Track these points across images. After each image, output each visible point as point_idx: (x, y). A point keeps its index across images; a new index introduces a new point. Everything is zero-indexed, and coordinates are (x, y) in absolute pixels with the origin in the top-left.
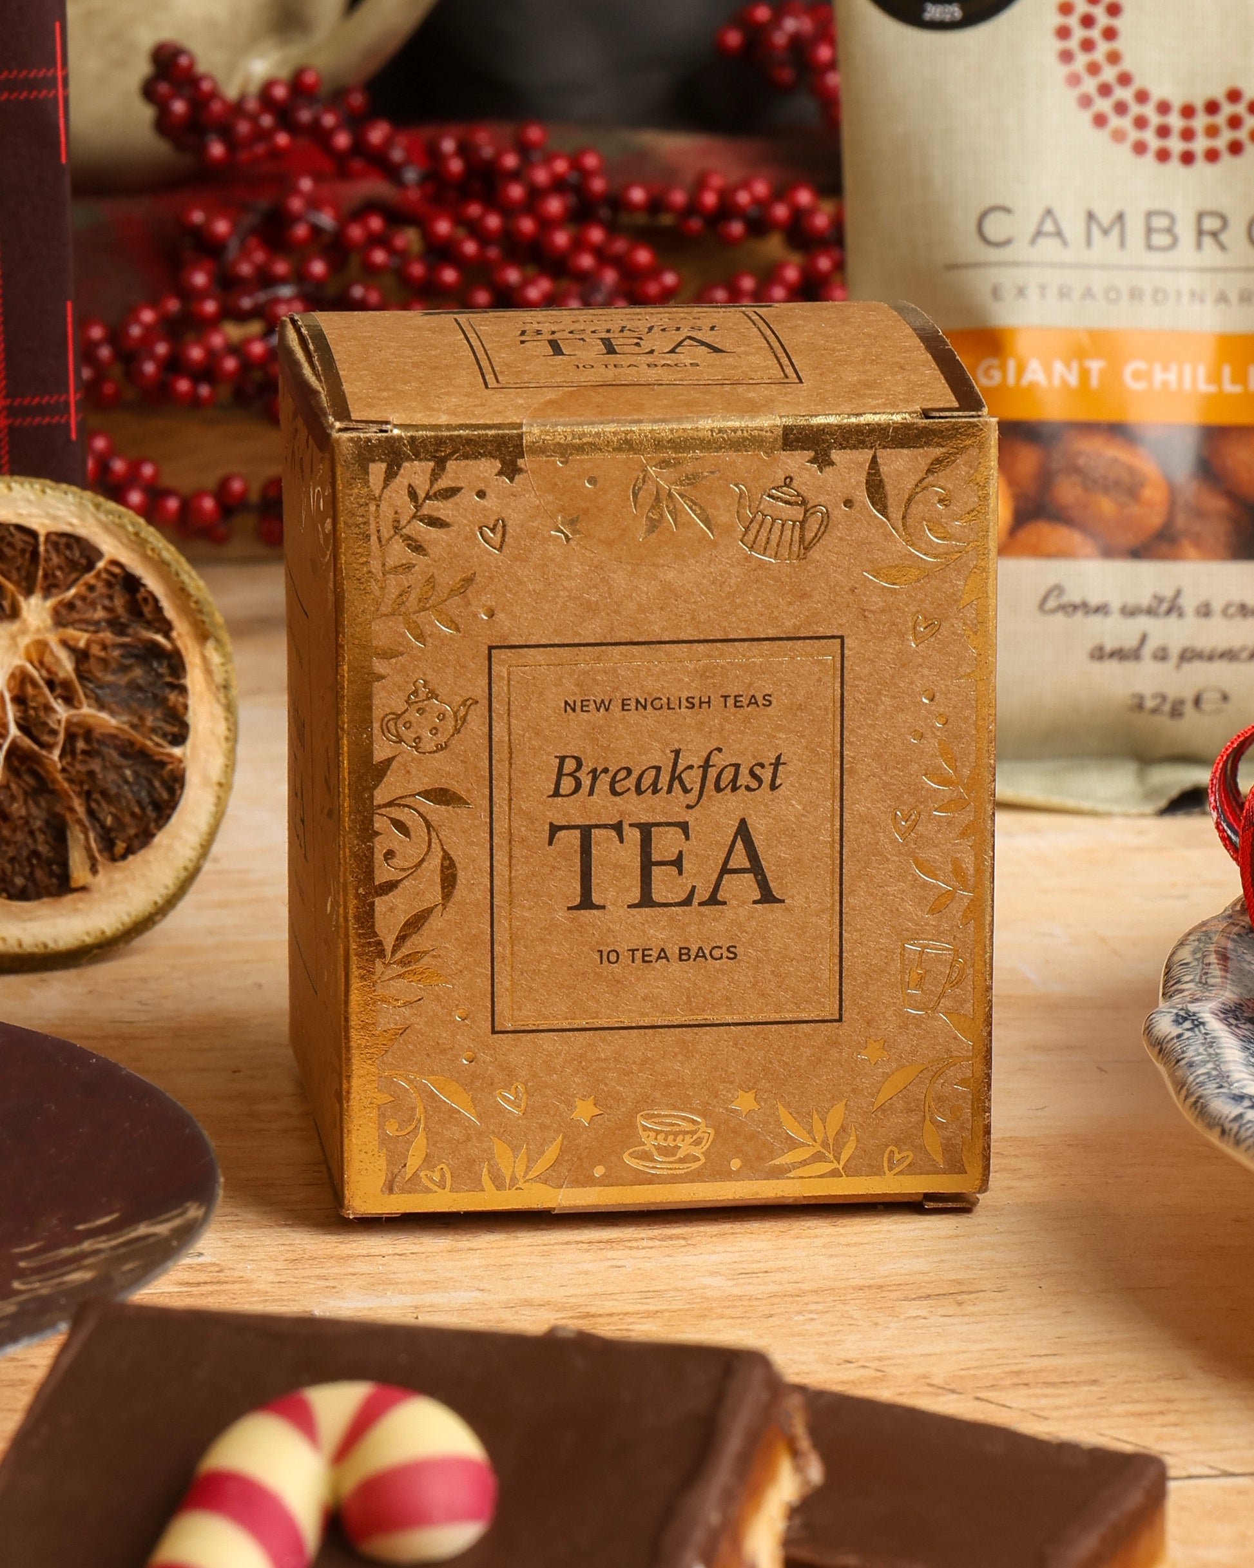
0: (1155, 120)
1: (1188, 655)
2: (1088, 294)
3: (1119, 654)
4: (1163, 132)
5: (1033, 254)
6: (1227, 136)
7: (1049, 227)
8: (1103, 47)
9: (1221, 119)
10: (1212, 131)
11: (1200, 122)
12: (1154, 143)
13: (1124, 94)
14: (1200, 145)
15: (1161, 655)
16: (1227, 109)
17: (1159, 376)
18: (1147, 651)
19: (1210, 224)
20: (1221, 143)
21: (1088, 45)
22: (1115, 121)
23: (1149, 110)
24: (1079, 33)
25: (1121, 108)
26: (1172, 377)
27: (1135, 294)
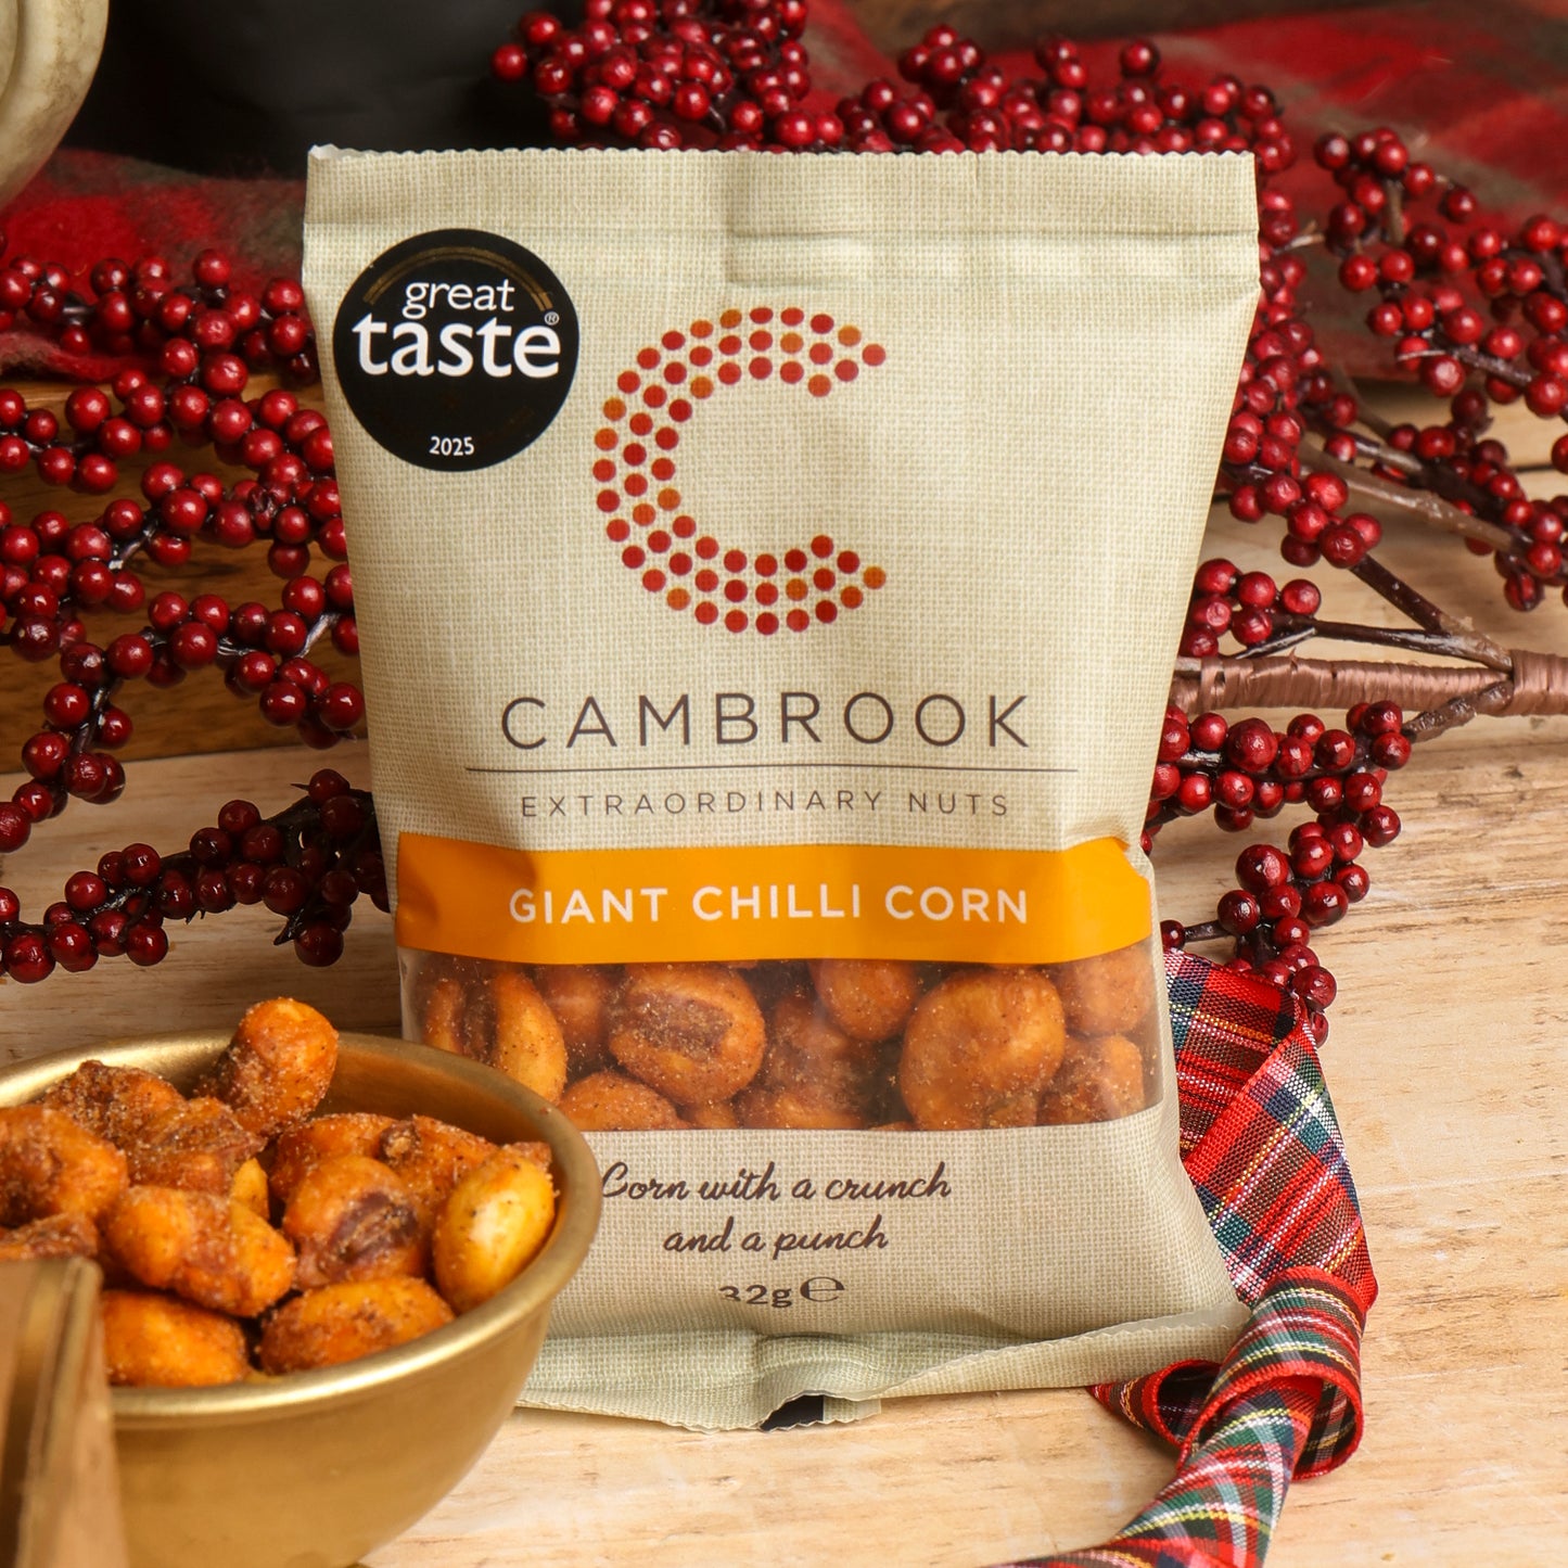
0: (725, 577)
1: (784, 1244)
2: (644, 803)
3: (700, 1243)
4: (736, 591)
5: (570, 757)
6: (815, 596)
7: (591, 721)
8: (655, 487)
9: (806, 576)
10: (796, 590)
11: (781, 578)
12: (724, 606)
13: (683, 546)
14: (782, 607)
15: (753, 1243)
16: (814, 563)
17: (737, 903)
18: (735, 1239)
19: (797, 707)
20: (808, 605)
21: (635, 485)
22: (673, 582)
23: (716, 565)
24: (624, 470)
25: (680, 564)
26: (755, 902)
27: (704, 802)
